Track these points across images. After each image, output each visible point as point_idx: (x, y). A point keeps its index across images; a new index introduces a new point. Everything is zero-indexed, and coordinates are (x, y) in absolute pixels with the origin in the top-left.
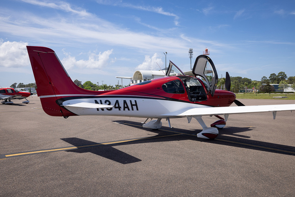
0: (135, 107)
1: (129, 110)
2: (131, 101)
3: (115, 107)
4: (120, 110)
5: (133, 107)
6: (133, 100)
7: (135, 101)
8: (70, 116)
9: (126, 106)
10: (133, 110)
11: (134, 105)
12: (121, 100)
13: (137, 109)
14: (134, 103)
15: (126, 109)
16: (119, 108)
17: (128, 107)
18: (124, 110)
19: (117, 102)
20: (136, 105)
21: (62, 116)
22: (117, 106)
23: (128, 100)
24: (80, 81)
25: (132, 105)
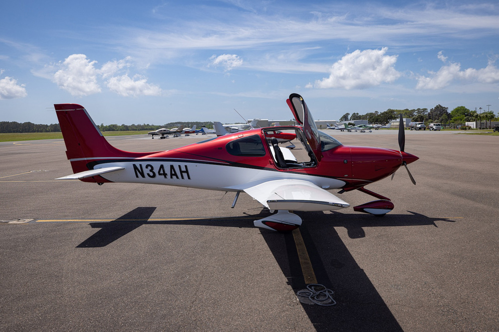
0: (185, 175)
1: (177, 178)
2: (179, 166)
3: (160, 174)
4: (165, 177)
5: (184, 174)
6: (183, 164)
7: (186, 166)
8: (105, 183)
9: (173, 173)
10: (183, 178)
11: (184, 172)
12: (167, 165)
13: (189, 178)
14: (183, 169)
15: (174, 177)
16: (165, 175)
17: (176, 174)
18: (171, 177)
19: (162, 167)
20: (187, 172)
21: (95, 182)
22: (162, 172)
23: (176, 165)
24: (444, 107)
25: (181, 172)
